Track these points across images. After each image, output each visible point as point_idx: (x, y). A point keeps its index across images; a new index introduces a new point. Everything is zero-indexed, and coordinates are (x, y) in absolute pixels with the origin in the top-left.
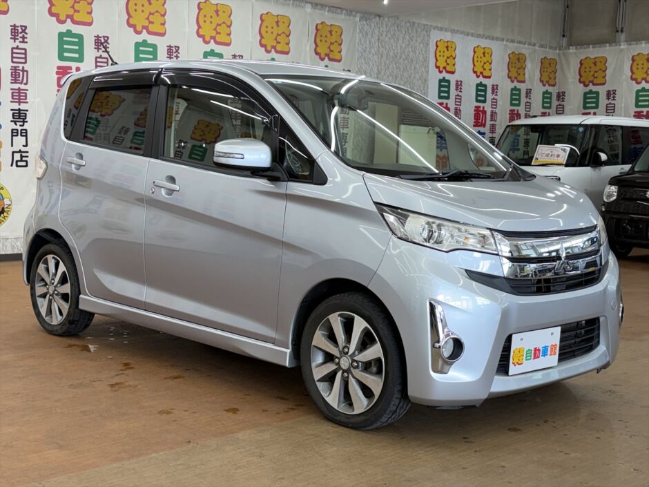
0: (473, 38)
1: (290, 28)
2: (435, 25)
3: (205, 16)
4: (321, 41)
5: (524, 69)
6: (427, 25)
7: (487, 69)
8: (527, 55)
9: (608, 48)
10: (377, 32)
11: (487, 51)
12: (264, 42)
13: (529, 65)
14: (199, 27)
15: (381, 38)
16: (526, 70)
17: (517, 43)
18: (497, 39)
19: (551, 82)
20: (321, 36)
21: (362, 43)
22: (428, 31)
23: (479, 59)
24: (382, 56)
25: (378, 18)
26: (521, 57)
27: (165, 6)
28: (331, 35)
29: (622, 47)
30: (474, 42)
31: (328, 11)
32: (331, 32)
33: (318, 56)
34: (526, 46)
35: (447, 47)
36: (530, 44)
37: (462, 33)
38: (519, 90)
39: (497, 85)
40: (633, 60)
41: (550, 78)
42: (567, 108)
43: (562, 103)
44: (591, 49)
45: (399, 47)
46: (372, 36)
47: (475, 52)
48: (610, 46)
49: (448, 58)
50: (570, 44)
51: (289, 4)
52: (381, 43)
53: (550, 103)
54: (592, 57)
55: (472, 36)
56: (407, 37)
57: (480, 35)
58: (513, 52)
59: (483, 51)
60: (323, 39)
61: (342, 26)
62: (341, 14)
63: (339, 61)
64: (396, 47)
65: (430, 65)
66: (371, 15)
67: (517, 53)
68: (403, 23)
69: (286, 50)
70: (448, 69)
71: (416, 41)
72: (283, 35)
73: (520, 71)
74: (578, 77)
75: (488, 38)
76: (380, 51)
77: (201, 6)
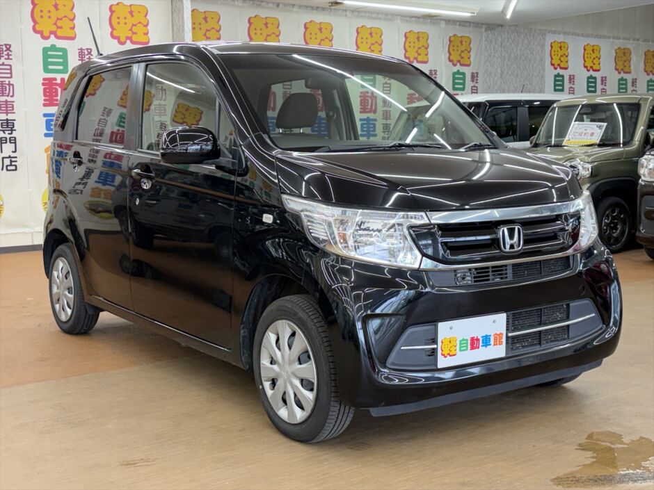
0: (582, 38)
1: (428, 41)
2: (549, 29)
3: (362, 38)
4: (454, 50)
5: (630, 61)
6: (542, 30)
7: (597, 64)
8: (632, 49)
10: (500, 39)
11: (595, 48)
12: (407, 55)
13: (634, 58)
14: (358, 47)
15: (503, 44)
16: (632, 62)
17: (622, 39)
18: (604, 37)
20: (454, 46)
21: (488, 48)
22: (543, 33)
23: (589, 56)
24: (505, 59)
25: (500, 28)
26: (626, 51)
27: (332, 33)
28: (462, 44)
31: (459, 25)
32: (461, 42)
33: (451, 63)
34: (631, 41)
35: (561, 47)
36: (634, 40)
37: (573, 34)
38: (626, 80)
39: (606, 77)
45: (519, 51)
46: (496, 43)
47: (585, 50)
49: (562, 56)
51: (427, 23)
52: (504, 48)
55: (582, 36)
56: (526, 41)
57: (589, 35)
58: (619, 48)
59: (592, 48)
60: (456, 48)
61: (470, 36)
62: (470, 26)
63: (469, 65)
64: (517, 49)
65: (546, 63)
66: (495, 25)
67: (622, 48)
68: (522, 30)
69: (425, 60)
70: (562, 65)
71: (533, 44)
72: (423, 48)
73: (625, 64)
75: (596, 37)
76: (503, 55)
77: (359, 30)
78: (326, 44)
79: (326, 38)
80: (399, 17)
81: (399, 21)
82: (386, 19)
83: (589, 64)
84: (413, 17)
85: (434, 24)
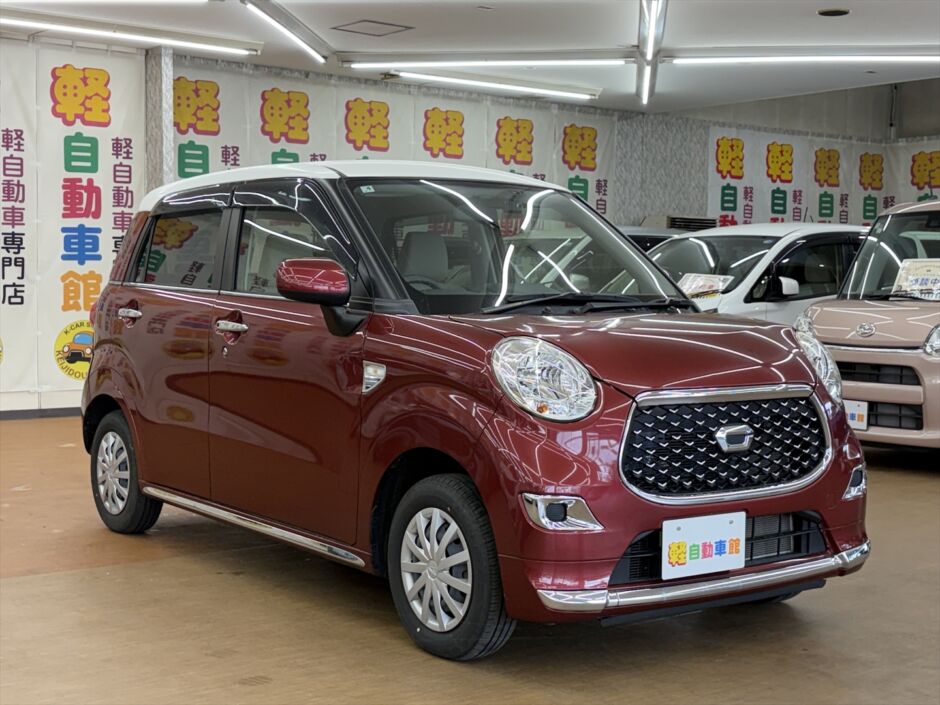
0: (765, 134)
1: (533, 133)
2: (715, 120)
3: (433, 126)
4: (570, 147)
5: (837, 169)
6: (705, 121)
7: (787, 172)
8: (841, 152)
10: (640, 133)
11: (785, 149)
12: (501, 152)
13: (844, 164)
14: (426, 138)
15: (645, 140)
16: (840, 171)
17: (827, 137)
18: (799, 133)
19: (876, 184)
20: (571, 141)
21: (622, 145)
22: (705, 126)
23: (775, 160)
24: (647, 161)
25: (641, 116)
26: (832, 154)
27: (388, 117)
28: (583, 139)
30: (767, 139)
31: (579, 111)
32: (582, 136)
33: (567, 165)
34: (840, 140)
35: (732, 147)
36: (844, 138)
37: (752, 127)
38: (831, 196)
39: (800, 192)
41: (874, 180)
45: (668, 150)
46: (634, 138)
47: (769, 151)
49: (733, 159)
50: (900, 135)
51: (531, 107)
52: (646, 145)
53: (875, 212)
54: (928, 151)
55: (765, 131)
56: (679, 136)
57: (775, 129)
58: (821, 150)
59: (779, 149)
60: (573, 144)
61: (596, 127)
62: (595, 114)
63: (593, 169)
64: (665, 149)
65: (710, 170)
66: (632, 112)
67: (826, 149)
68: (674, 120)
69: (528, 159)
70: (734, 173)
71: (691, 141)
72: (524, 142)
73: (832, 172)
74: (910, 177)
75: (786, 132)
76: (645, 155)
77: (429, 114)
78: (378, 132)
79: (379, 124)
80: (489, 97)
81: (489, 103)
82: (468, 100)
83: (775, 172)
84: (510, 98)
85: (541, 108)
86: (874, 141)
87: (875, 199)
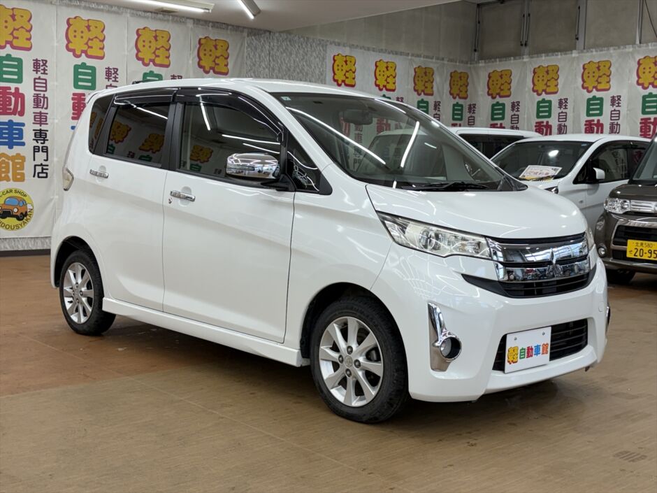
0: (372, 53)
1: (170, 42)
2: (332, 40)
3: (75, 31)
4: (205, 55)
5: (432, 82)
6: (323, 40)
7: (391, 83)
8: (435, 69)
9: (512, 61)
10: (267, 47)
11: (390, 65)
12: (140, 55)
13: (437, 79)
14: (69, 41)
15: (271, 52)
16: (434, 84)
17: (424, 57)
18: (401, 54)
19: (462, 94)
20: (205, 50)
21: (251, 57)
22: (324, 45)
23: (382, 73)
24: (273, 69)
25: (268, 34)
26: (428, 70)
27: (31, 22)
28: (216, 49)
29: (525, 60)
30: (376, 57)
31: (212, 27)
32: (216, 47)
33: (202, 70)
34: (434, 60)
35: (346, 62)
36: (438, 59)
37: (363, 47)
38: (427, 103)
39: (402, 98)
40: (535, 73)
41: (461, 91)
42: (478, 120)
43: (473, 115)
44: (498, 63)
45: (292, 62)
47: (376, 66)
48: (515, 59)
49: (347, 72)
50: (481, 58)
51: (168, 21)
52: (272, 56)
53: (461, 115)
54: (499, 70)
55: (374, 51)
56: (301, 52)
57: (382, 50)
58: (419, 67)
59: (385, 65)
61: (228, 41)
62: (227, 29)
64: (290, 60)
65: (327, 78)
66: (260, 30)
67: (423, 67)
68: (296, 38)
69: (166, 62)
70: (347, 82)
71: (311, 55)
72: (162, 49)
73: (427, 85)
74: (487, 90)
75: (391, 52)
76: (272, 65)
77: (71, 22)
78: (22, 34)
79: (22, 27)
80: (129, 11)
81: (128, 15)
82: (108, 12)
83: (381, 82)
84: (149, 12)
85: (176, 22)
86: (462, 62)
87: (462, 106)
